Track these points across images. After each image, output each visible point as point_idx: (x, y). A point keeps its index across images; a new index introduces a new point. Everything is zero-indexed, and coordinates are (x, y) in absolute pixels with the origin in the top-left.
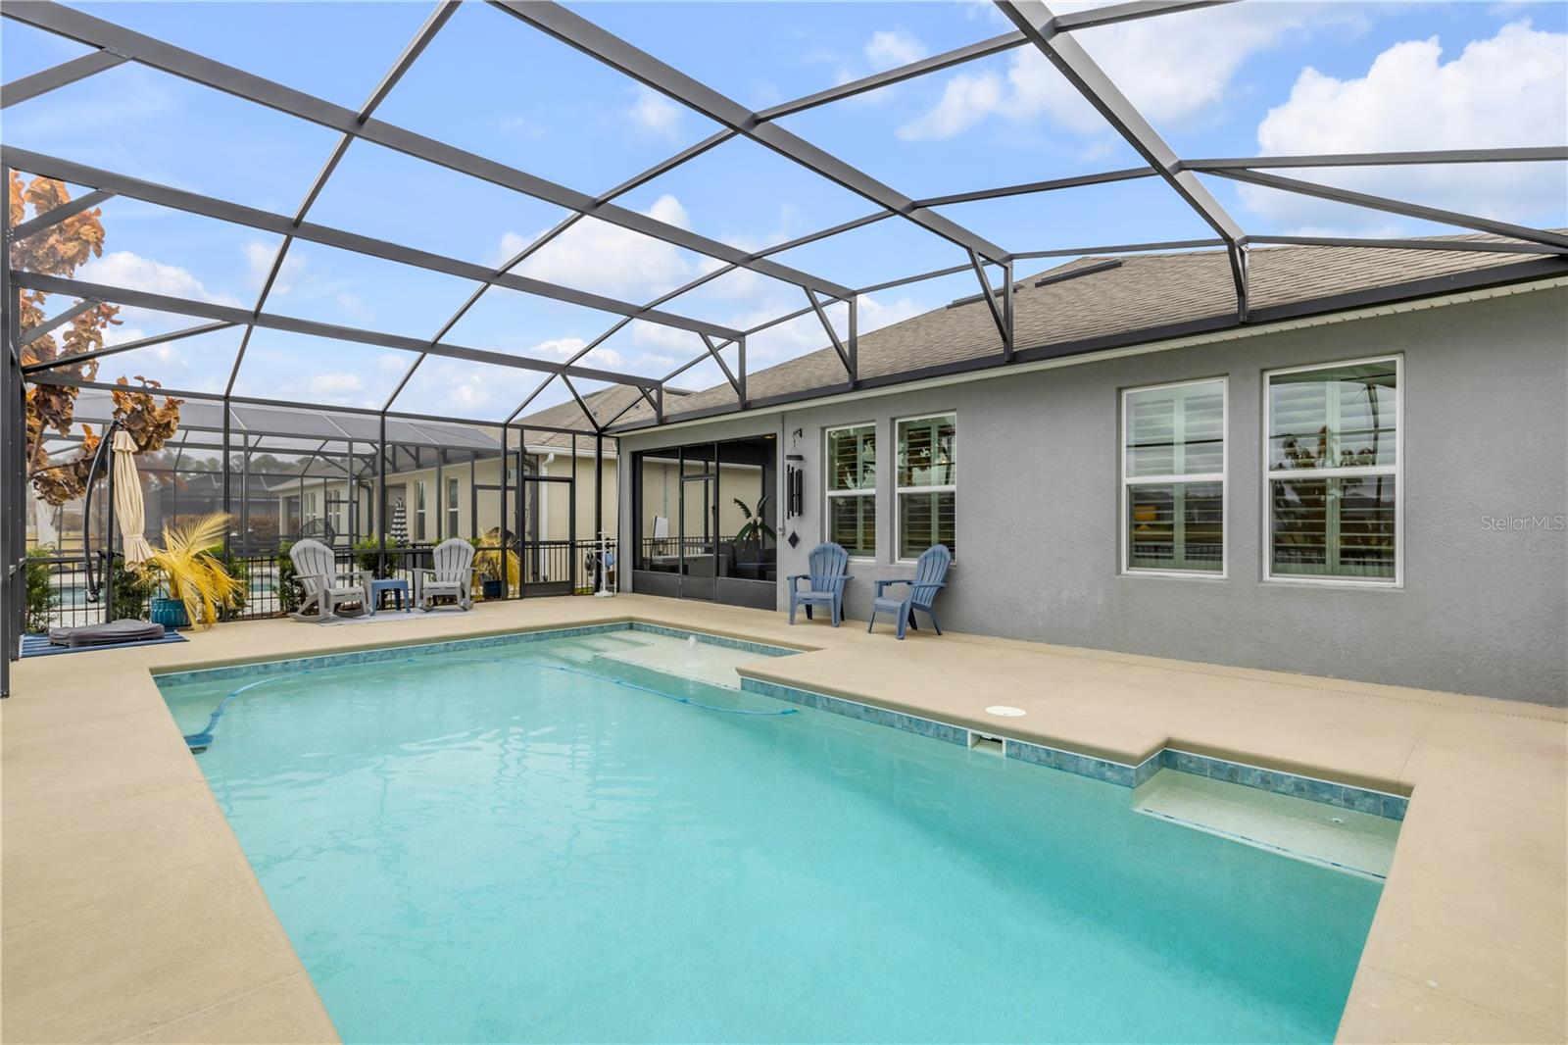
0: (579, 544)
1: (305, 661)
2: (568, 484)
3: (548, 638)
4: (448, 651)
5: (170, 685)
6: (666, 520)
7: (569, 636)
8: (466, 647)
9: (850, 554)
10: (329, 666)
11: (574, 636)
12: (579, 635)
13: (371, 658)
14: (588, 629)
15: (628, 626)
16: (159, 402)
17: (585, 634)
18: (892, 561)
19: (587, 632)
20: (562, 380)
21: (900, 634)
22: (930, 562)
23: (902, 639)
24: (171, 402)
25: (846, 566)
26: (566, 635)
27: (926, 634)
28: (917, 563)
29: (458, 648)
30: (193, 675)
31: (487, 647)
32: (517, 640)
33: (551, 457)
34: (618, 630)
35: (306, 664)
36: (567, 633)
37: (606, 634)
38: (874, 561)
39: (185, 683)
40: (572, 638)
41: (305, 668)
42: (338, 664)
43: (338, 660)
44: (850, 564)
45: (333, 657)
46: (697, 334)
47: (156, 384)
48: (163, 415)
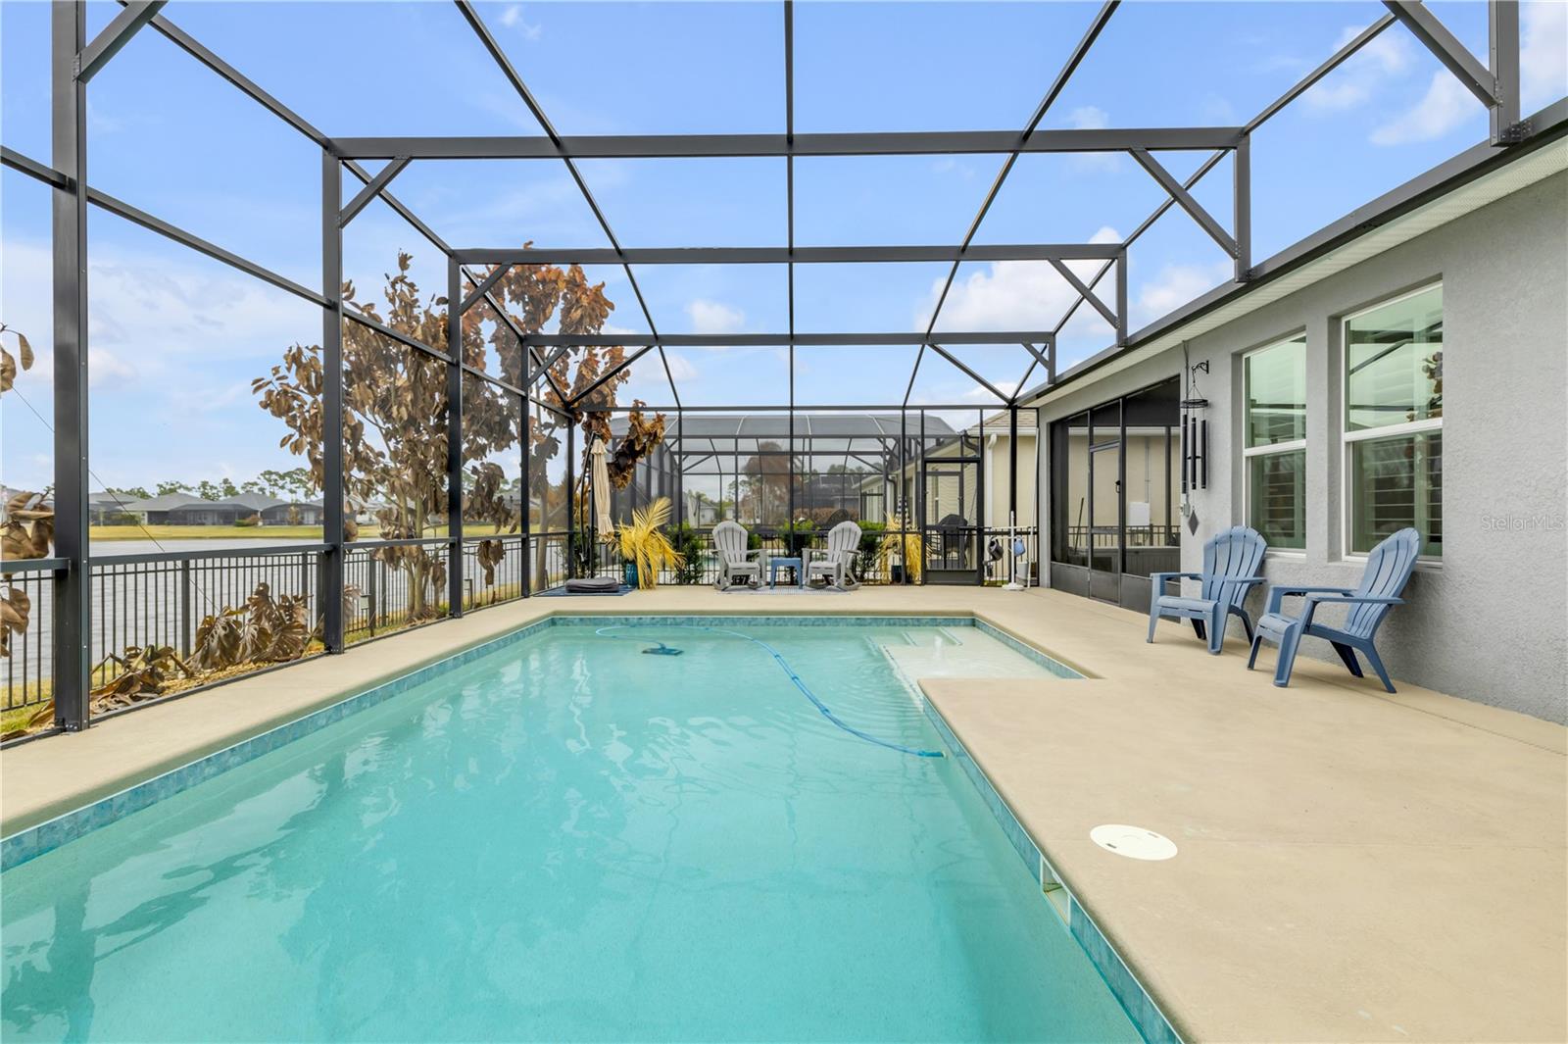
0: (986, 530)
1: (653, 618)
2: (975, 464)
3: (870, 624)
4: (768, 625)
5: (568, 625)
6: (1148, 505)
7: (895, 624)
8: (785, 623)
9: (1270, 544)
10: (671, 625)
11: (900, 625)
12: (906, 625)
13: (703, 623)
14: (918, 620)
15: (969, 622)
16: (648, 417)
17: (914, 625)
18: (1333, 555)
19: (916, 623)
20: (931, 349)
21: (1279, 676)
22: (1390, 557)
23: (1284, 685)
24: (658, 416)
25: (1263, 563)
26: (891, 623)
27: (1371, 686)
28: (1366, 559)
29: (778, 623)
30: (581, 619)
31: (806, 625)
32: (836, 623)
33: (994, 438)
34: (955, 625)
35: (654, 621)
36: (892, 622)
37: (940, 628)
38: (1304, 555)
39: (576, 625)
40: (897, 628)
41: (653, 624)
42: (677, 624)
43: (678, 621)
44: (1270, 561)
45: (674, 618)
46: (1046, 261)
47: (643, 404)
48: (653, 426)
